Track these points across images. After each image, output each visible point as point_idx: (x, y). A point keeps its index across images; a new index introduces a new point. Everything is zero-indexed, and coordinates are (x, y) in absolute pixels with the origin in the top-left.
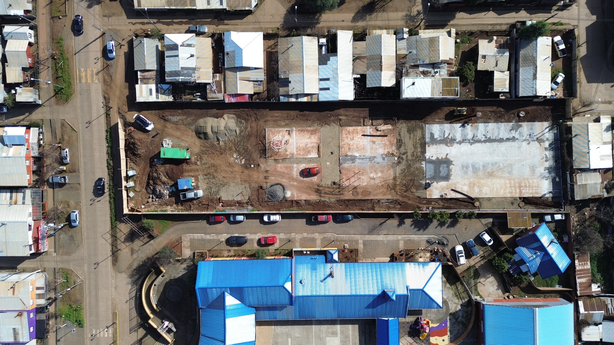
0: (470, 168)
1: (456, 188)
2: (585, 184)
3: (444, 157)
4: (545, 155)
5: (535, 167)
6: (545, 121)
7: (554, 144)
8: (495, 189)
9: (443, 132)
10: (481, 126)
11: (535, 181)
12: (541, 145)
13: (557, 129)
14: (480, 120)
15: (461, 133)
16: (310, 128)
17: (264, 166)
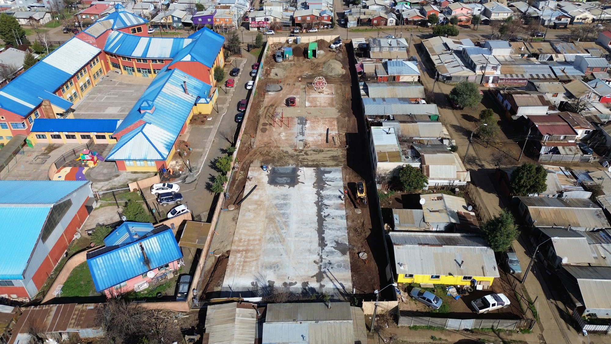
0: (282, 202)
3: (300, 181)
6: (353, 285)
9: (332, 181)
10: (342, 213)
12: (312, 277)
14: (351, 212)
15: (331, 194)
16: (334, 103)
17: (299, 83)
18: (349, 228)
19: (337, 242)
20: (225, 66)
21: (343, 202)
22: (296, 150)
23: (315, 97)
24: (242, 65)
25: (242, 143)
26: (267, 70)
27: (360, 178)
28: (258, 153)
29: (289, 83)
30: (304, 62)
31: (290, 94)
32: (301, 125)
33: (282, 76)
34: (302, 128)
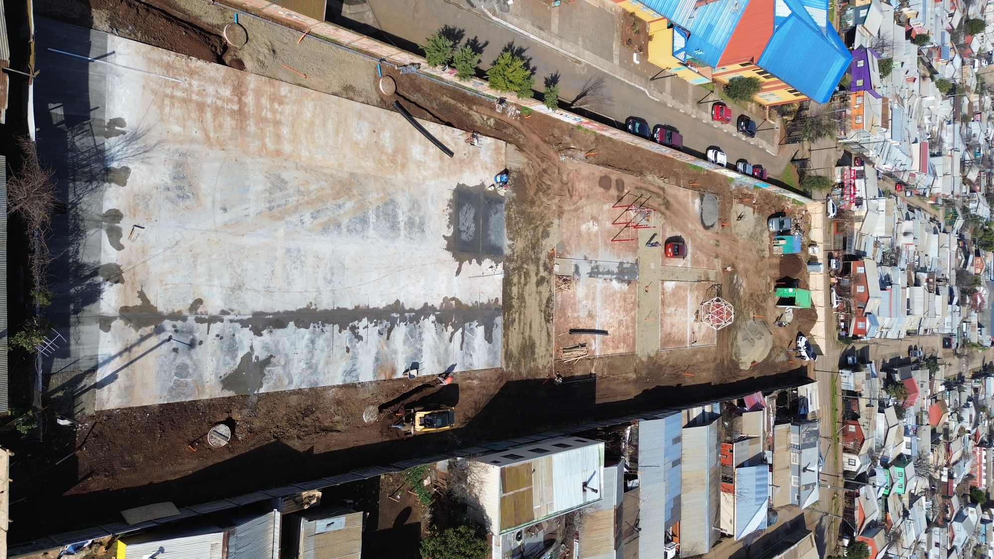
1: (441, 158)
3: (466, 264)
4: (120, 247)
5: (172, 194)
6: (110, 414)
9: (465, 345)
10: (366, 374)
12: (142, 295)
14: (368, 395)
15: (424, 343)
16: (671, 347)
17: (719, 268)
18: (316, 392)
19: (267, 362)
20: (761, 106)
21: (400, 375)
22: (551, 257)
23: (686, 303)
24: (763, 144)
25: (572, 130)
26: (751, 197)
27: (471, 413)
28: (544, 166)
29: (722, 245)
30: (769, 278)
31: (696, 247)
32: (616, 270)
33: (737, 230)
34: (608, 272)
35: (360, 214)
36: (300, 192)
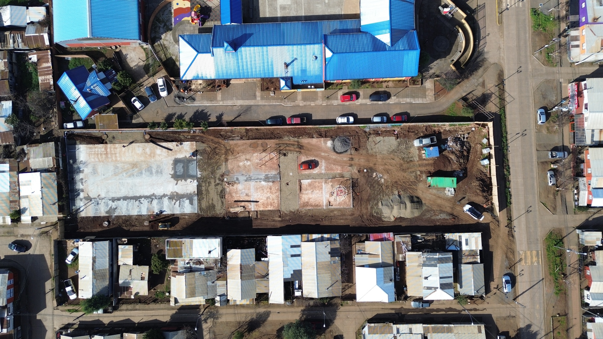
0: (154, 171)
1: (168, 152)
2: (44, 157)
3: (179, 182)
4: (83, 185)
5: (92, 173)
6: (83, 217)
7: (75, 195)
8: (130, 151)
9: (181, 206)
10: (144, 212)
11: (93, 160)
12: (88, 194)
13: (72, 210)
14: (145, 218)
16: (309, 208)
17: (354, 171)
18: (130, 216)
19: (116, 208)
21: (156, 213)
26: (391, 132)
27: (185, 226)
28: (216, 145)
29: (357, 159)
32: (263, 178)
33: (375, 150)
35: (140, 172)
36: (122, 169)
